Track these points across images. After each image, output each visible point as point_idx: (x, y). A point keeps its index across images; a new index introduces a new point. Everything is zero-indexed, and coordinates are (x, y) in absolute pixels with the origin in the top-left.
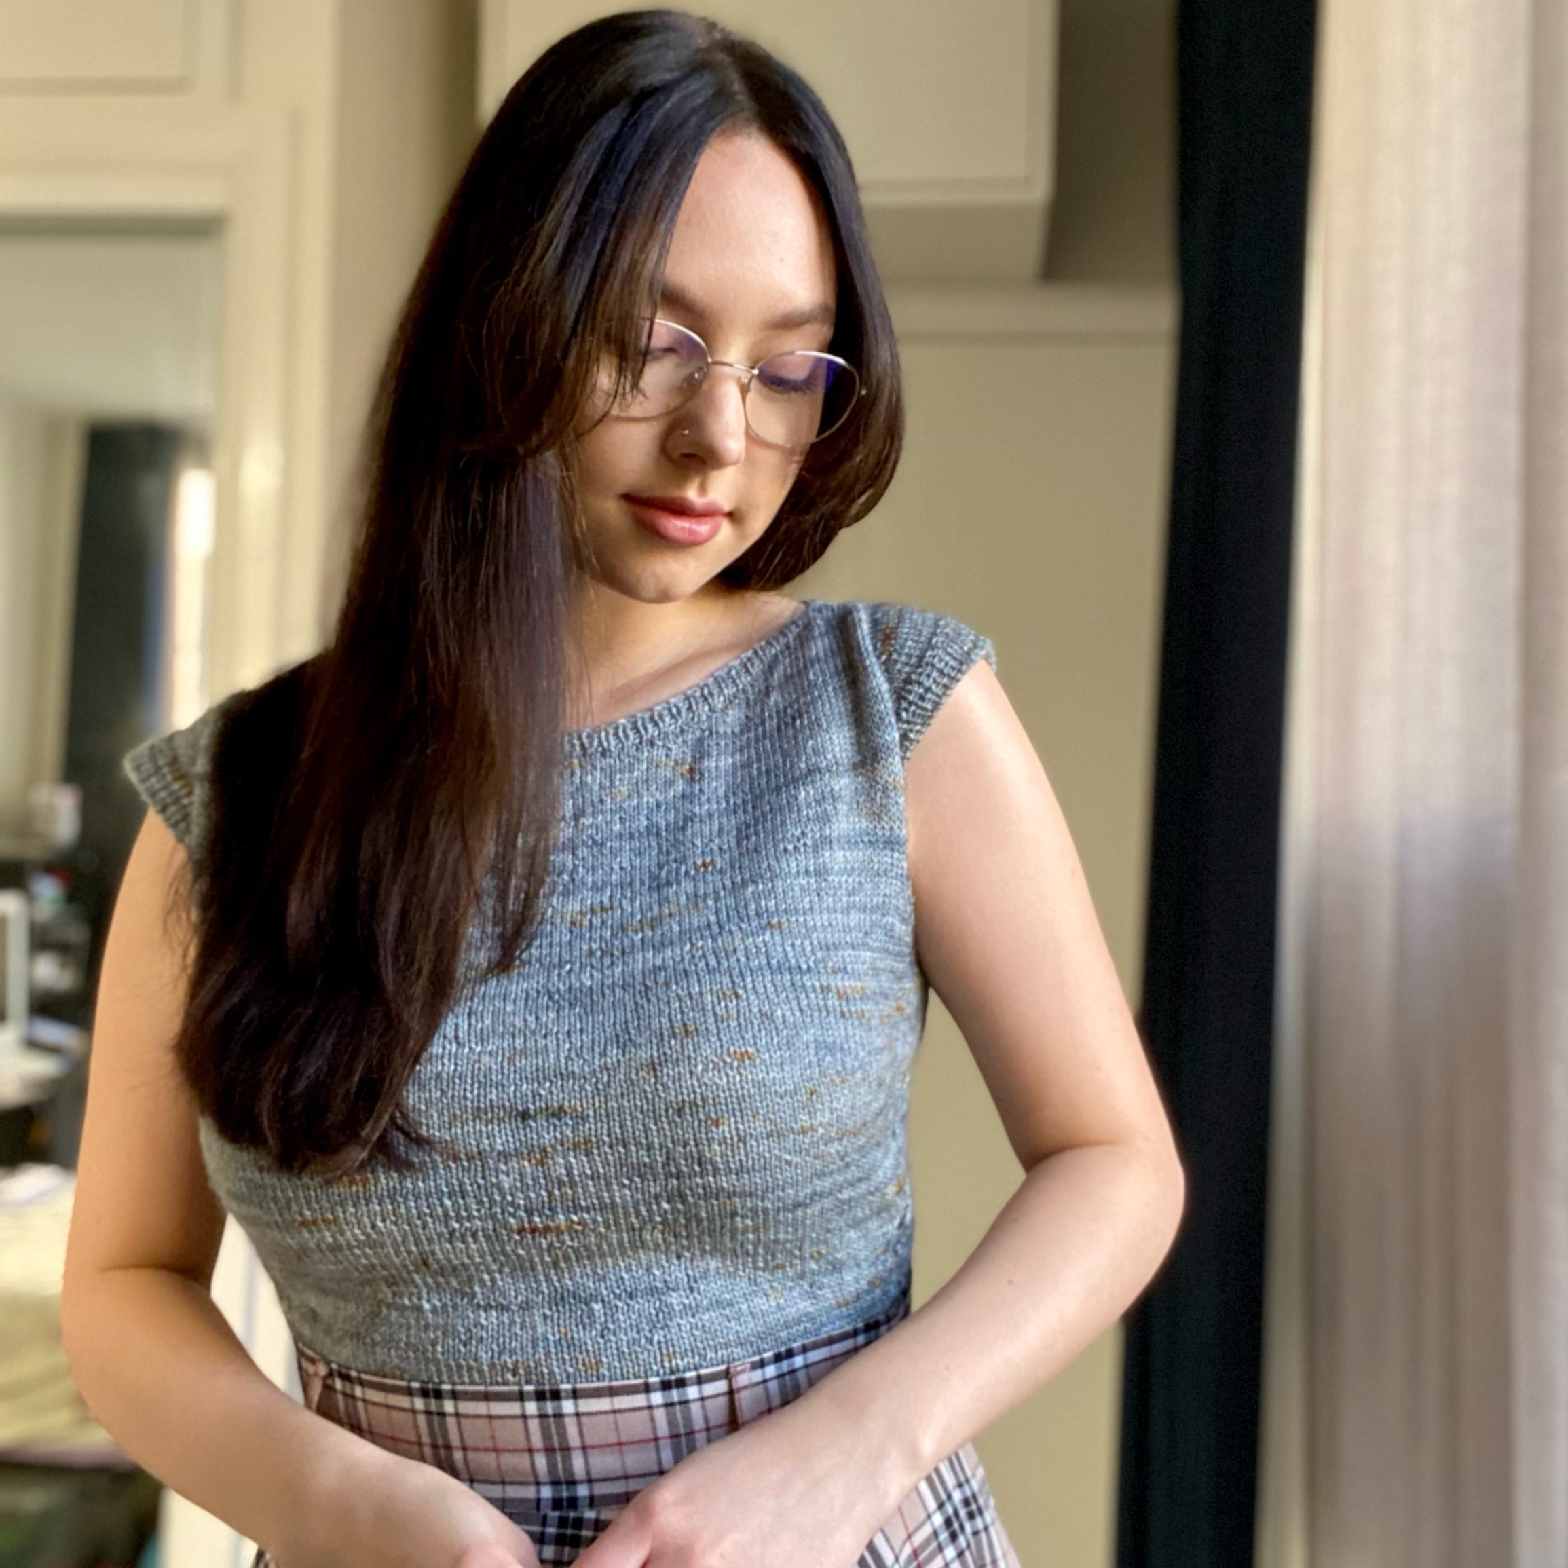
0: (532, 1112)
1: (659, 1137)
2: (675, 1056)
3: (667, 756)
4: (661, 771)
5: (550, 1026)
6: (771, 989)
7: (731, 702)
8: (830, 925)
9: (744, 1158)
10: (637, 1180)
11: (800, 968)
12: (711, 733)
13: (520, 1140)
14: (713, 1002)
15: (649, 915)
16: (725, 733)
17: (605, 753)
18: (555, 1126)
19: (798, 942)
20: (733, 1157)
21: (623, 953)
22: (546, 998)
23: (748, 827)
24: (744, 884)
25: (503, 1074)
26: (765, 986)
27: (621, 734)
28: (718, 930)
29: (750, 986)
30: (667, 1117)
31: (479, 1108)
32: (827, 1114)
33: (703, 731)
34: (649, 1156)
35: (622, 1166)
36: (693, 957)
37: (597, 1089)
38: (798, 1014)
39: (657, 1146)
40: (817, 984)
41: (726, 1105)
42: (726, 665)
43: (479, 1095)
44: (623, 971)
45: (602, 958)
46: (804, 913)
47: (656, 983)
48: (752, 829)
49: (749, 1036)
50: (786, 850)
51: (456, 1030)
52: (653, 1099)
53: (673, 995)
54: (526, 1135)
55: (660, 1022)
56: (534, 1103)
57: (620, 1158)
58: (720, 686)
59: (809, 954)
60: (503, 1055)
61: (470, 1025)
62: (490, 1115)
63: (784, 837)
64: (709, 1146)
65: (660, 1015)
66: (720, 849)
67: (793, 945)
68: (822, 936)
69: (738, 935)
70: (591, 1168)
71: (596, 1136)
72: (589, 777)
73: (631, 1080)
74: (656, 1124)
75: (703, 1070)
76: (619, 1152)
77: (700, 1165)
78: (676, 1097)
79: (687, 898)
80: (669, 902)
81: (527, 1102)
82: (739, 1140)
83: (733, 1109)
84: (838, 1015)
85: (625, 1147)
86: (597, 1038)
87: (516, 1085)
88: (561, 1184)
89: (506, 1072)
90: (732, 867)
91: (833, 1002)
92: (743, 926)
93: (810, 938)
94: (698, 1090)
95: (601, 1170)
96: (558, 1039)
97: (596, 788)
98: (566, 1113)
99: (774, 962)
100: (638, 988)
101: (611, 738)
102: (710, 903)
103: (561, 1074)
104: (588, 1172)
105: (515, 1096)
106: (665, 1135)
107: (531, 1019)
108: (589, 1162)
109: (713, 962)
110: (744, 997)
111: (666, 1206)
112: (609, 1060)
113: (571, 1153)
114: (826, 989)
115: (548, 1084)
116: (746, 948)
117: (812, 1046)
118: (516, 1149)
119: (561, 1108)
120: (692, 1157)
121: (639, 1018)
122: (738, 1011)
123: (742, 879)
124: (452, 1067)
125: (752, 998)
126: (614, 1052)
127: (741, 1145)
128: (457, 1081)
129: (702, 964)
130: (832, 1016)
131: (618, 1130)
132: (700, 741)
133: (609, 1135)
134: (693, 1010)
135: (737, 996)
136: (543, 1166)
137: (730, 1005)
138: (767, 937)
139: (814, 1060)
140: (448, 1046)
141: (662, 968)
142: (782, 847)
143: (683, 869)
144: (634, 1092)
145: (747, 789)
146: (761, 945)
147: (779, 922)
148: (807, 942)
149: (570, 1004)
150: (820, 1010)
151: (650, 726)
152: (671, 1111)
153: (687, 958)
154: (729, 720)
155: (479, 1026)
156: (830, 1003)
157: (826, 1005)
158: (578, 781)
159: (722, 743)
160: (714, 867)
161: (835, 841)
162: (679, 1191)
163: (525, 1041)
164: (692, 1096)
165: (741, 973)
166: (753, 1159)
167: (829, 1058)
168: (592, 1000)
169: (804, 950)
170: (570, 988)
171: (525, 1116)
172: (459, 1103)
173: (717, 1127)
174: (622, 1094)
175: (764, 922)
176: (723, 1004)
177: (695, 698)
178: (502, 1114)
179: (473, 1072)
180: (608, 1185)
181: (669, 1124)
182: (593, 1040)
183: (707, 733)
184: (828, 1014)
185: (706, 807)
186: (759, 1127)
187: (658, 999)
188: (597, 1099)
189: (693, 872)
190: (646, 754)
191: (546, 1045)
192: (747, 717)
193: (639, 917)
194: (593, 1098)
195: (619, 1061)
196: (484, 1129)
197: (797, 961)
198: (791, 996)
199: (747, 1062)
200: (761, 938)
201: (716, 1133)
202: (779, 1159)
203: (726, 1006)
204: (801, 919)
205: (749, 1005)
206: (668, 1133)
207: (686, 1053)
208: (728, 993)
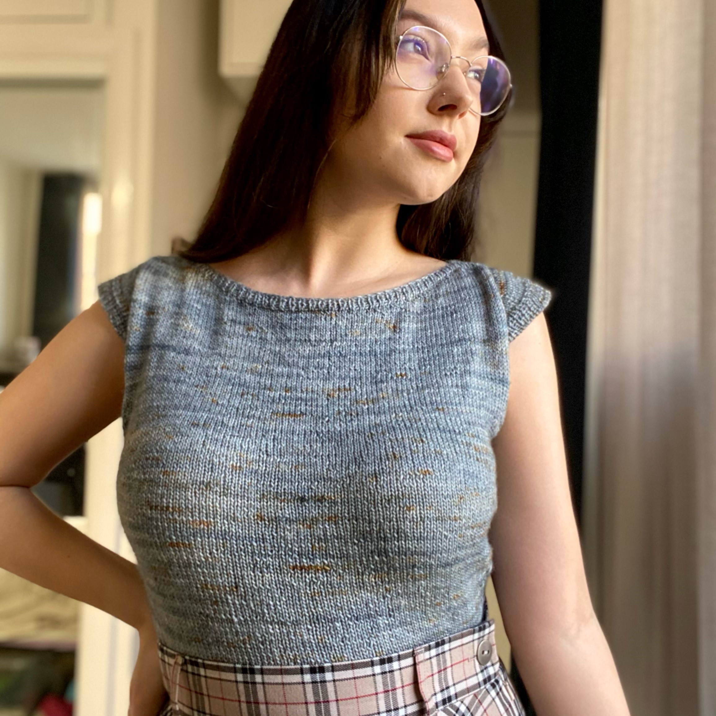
0: (307, 498)
1: (376, 516)
2: (388, 470)
3: (382, 318)
4: (378, 325)
5: (318, 451)
6: (440, 440)
7: (416, 298)
8: (470, 412)
9: (422, 531)
10: (362, 540)
11: (455, 431)
12: (406, 310)
13: (299, 513)
14: (409, 443)
15: (371, 396)
16: (413, 312)
17: (350, 311)
18: (319, 506)
19: (453, 419)
20: (417, 530)
21: (357, 415)
22: (316, 435)
23: (425, 360)
24: (423, 388)
25: (292, 475)
26: (437, 438)
27: (359, 303)
28: (410, 409)
29: (429, 437)
30: (381, 504)
31: (277, 493)
32: (468, 512)
33: (401, 309)
34: (369, 527)
35: (354, 531)
36: (397, 421)
37: (344, 487)
38: (455, 454)
39: (374, 521)
40: (464, 441)
41: (416, 499)
42: (414, 281)
43: (278, 485)
44: (358, 424)
45: (345, 416)
46: (456, 405)
47: (377, 432)
48: (428, 362)
49: (429, 462)
50: (446, 375)
51: (267, 447)
52: (374, 494)
53: (387, 439)
54: (302, 511)
55: (380, 452)
56: (308, 493)
57: (353, 527)
58: (411, 289)
59: (459, 425)
60: (292, 465)
61: (274, 445)
62: (283, 497)
63: (445, 368)
64: (404, 522)
65: (380, 448)
66: (410, 369)
67: (450, 419)
68: (466, 417)
69: (421, 412)
70: (337, 533)
71: (341, 514)
72: (340, 322)
73: (362, 482)
74: (375, 508)
75: (404, 478)
76: (353, 524)
77: (398, 533)
78: (388, 493)
79: (392, 390)
80: (382, 391)
81: (304, 492)
82: (421, 520)
83: (419, 502)
84: (475, 459)
85: (356, 521)
86: (344, 459)
87: (299, 482)
88: (320, 539)
89: (293, 474)
90: (417, 379)
91: (472, 451)
92: (424, 408)
93: (460, 417)
94: (401, 490)
95: (343, 534)
96: (322, 459)
97: (343, 328)
98: (325, 500)
99: (441, 427)
100: (367, 434)
101: (354, 304)
102: (405, 394)
103: (324, 478)
104: (335, 534)
105: (298, 489)
106: (379, 515)
107: (308, 446)
108: (336, 528)
109: (408, 424)
110: (426, 442)
111: (376, 558)
112: (350, 472)
113: (327, 523)
114: (469, 445)
115: (316, 483)
116: (426, 419)
117: (462, 472)
118: (296, 518)
119: (323, 497)
120: (394, 528)
121: (368, 450)
122: (423, 449)
123: (422, 385)
124: (264, 468)
125: (431, 443)
126: (353, 467)
127: (422, 523)
128: (266, 476)
129: (402, 424)
130: (472, 458)
131: (353, 511)
132: (400, 313)
133: (348, 514)
134: (399, 447)
135: (422, 441)
136: (310, 529)
137: (419, 445)
138: (437, 414)
139: (463, 480)
140: (262, 456)
141: (381, 425)
142: (444, 373)
143: (390, 375)
144: (363, 489)
145: (424, 341)
146: (434, 418)
147: (443, 408)
148: (458, 419)
149: (329, 440)
150: (466, 454)
151: (375, 301)
152: (384, 501)
153: (394, 421)
154: (415, 306)
155: (279, 446)
156: (471, 452)
157: (469, 452)
158: (334, 323)
159: (412, 317)
160: (407, 377)
161: (472, 373)
162: (384, 549)
163: (304, 458)
164: (397, 493)
165: (424, 430)
166: (427, 532)
167: (470, 480)
168: (341, 438)
169: (456, 422)
170: (329, 431)
171: (302, 499)
172: (267, 489)
173: (410, 511)
174: (357, 490)
175: (435, 407)
176: (415, 444)
177: (398, 292)
178: (290, 497)
179: (275, 472)
180: (346, 543)
181: (382, 508)
182: (342, 461)
183: (404, 310)
184: (470, 458)
185: (402, 346)
186: (432, 513)
187: (379, 440)
188: (343, 492)
189: (395, 378)
190: (371, 315)
191: (316, 462)
192: (424, 307)
193: (365, 397)
194: (341, 492)
195: (356, 472)
196: (279, 504)
197: (453, 428)
198: (451, 445)
199: (428, 476)
200: (433, 415)
201: (410, 515)
202: (441, 533)
203: (417, 446)
204: (455, 408)
205: (429, 446)
206: (381, 513)
207: (394, 469)
208: (418, 439)
